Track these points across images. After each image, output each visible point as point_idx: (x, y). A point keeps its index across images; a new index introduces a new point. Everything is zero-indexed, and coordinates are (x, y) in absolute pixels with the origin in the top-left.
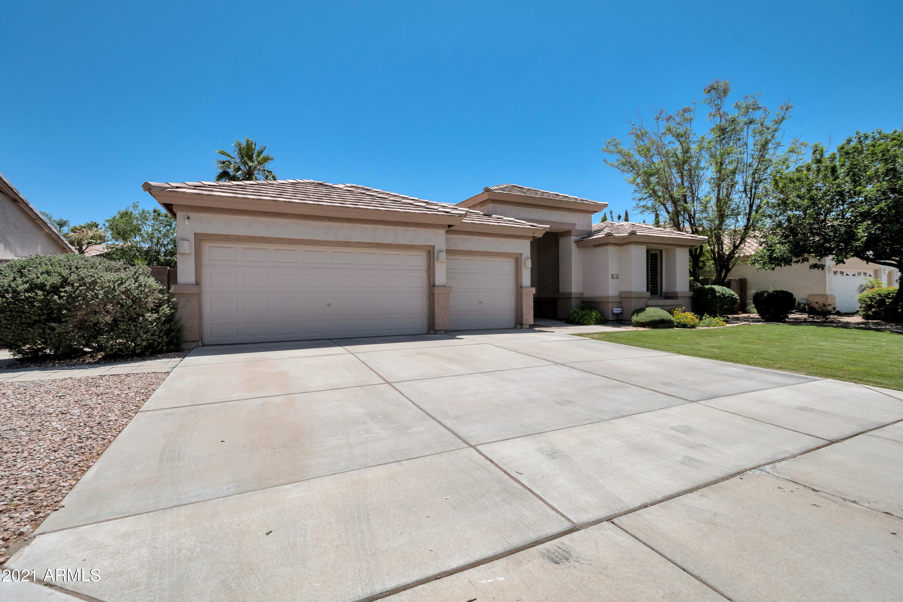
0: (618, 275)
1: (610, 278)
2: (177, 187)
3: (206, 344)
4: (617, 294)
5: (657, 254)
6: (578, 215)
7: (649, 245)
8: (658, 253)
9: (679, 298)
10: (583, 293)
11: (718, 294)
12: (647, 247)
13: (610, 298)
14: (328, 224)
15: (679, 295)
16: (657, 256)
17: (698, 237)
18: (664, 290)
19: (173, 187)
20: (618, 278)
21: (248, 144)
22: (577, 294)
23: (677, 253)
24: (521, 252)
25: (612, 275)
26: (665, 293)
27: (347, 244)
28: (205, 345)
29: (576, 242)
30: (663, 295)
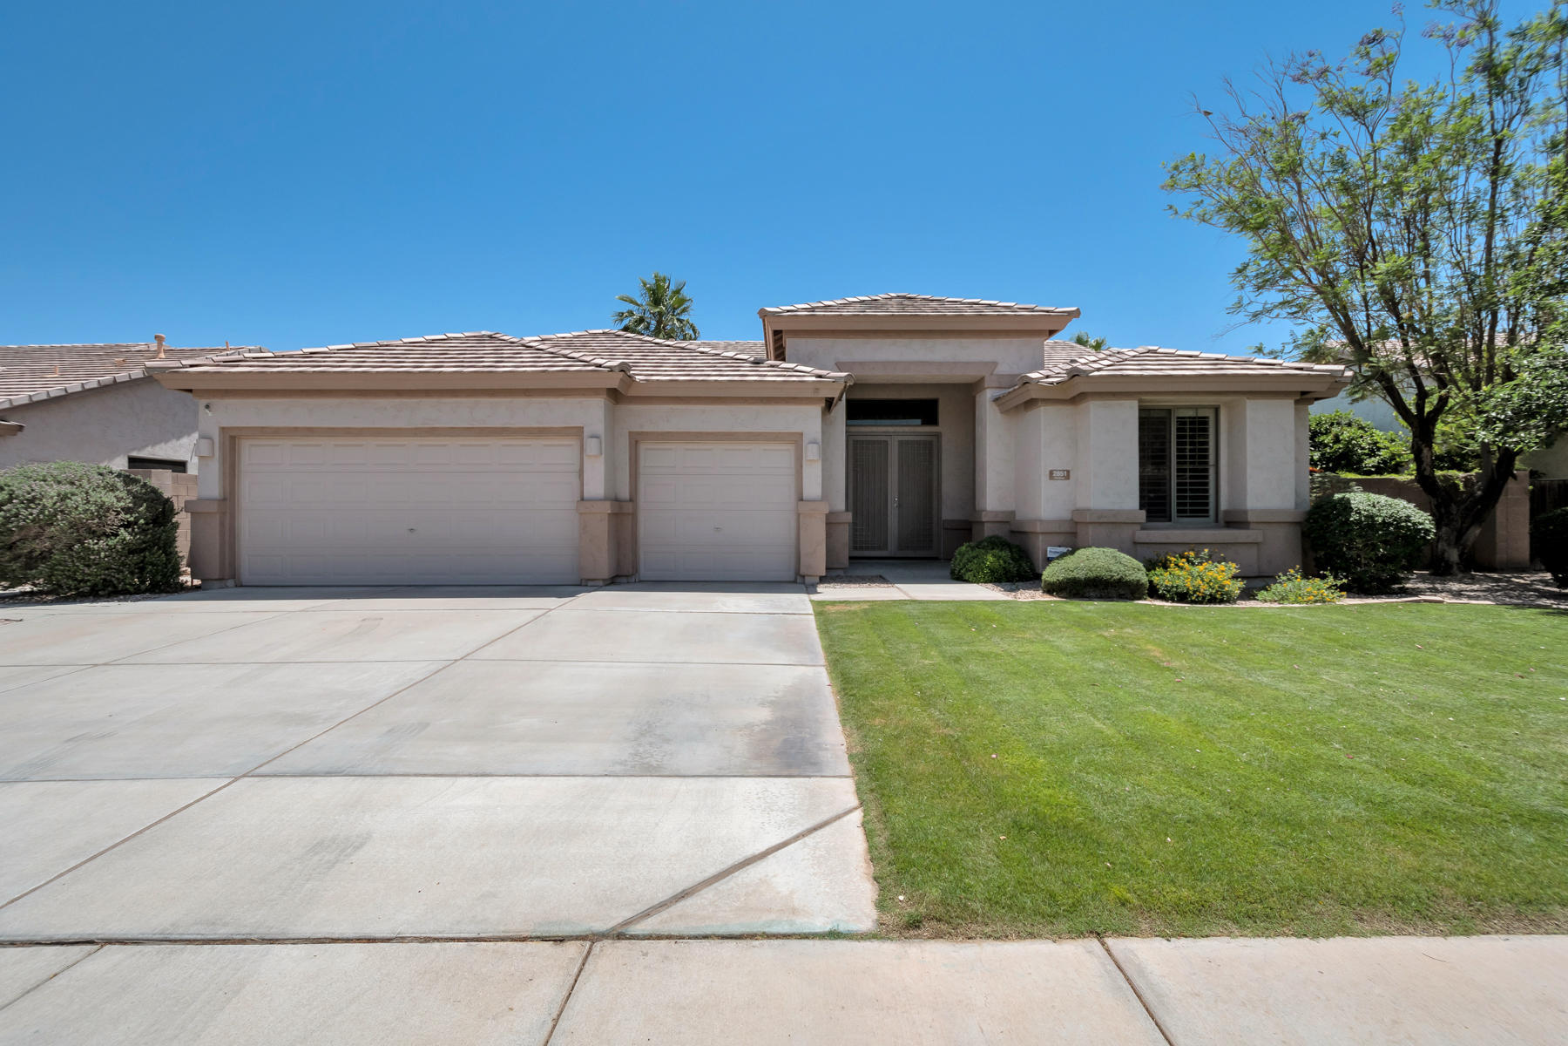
0: (1068, 472)
1: (1043, 478)
2: (191, 366)
3: (244, 584)
4: (1066, 515)
5: (1207, 418)
6: (1002, 342)
7: (1144, 397)
8: (1210, 414)
9: (1252, 526)
10: (1013, 513)
11: (1354, 517)
12: (1140, 401)
13: (1038, 524)
14: (397, 401)
15: (1251, 518)
16: (1206, 423)
17: (1317, 367)
18: (1224, 506)
19: (184, 366)
20: (1067, 477)
21: (657, 281)
22: (996, 513)
23: (1249, 414)
24: (799, 431)
25: (1051, 473)
26: (1226, 512)
27: (433, 432)
28: (242, 586)
29: (996, 400)
30: (1221, 516)
